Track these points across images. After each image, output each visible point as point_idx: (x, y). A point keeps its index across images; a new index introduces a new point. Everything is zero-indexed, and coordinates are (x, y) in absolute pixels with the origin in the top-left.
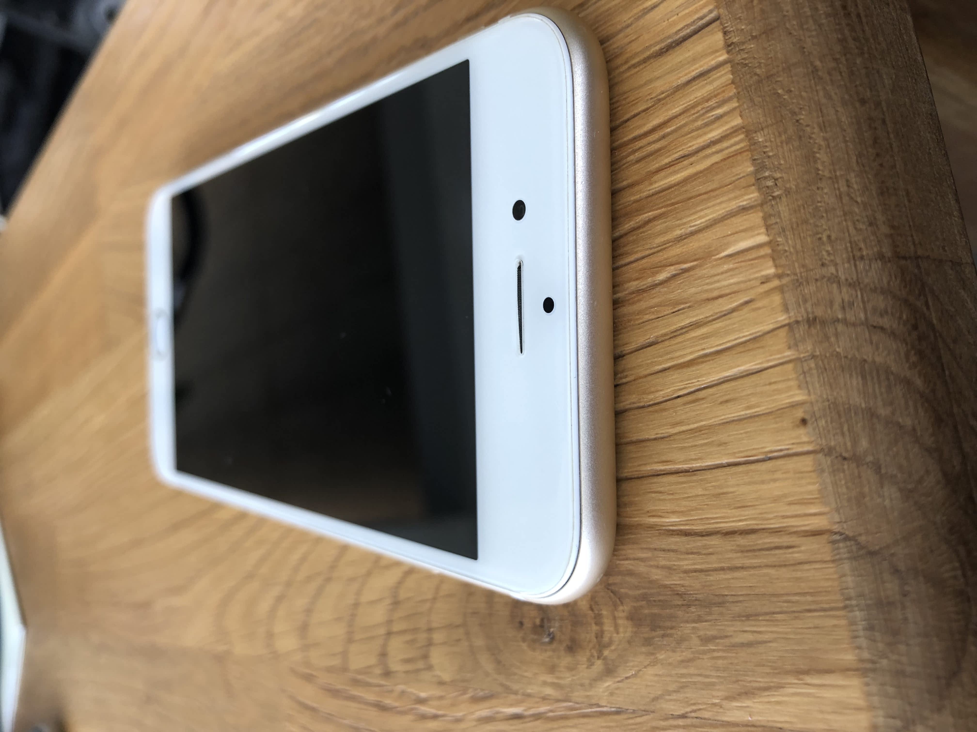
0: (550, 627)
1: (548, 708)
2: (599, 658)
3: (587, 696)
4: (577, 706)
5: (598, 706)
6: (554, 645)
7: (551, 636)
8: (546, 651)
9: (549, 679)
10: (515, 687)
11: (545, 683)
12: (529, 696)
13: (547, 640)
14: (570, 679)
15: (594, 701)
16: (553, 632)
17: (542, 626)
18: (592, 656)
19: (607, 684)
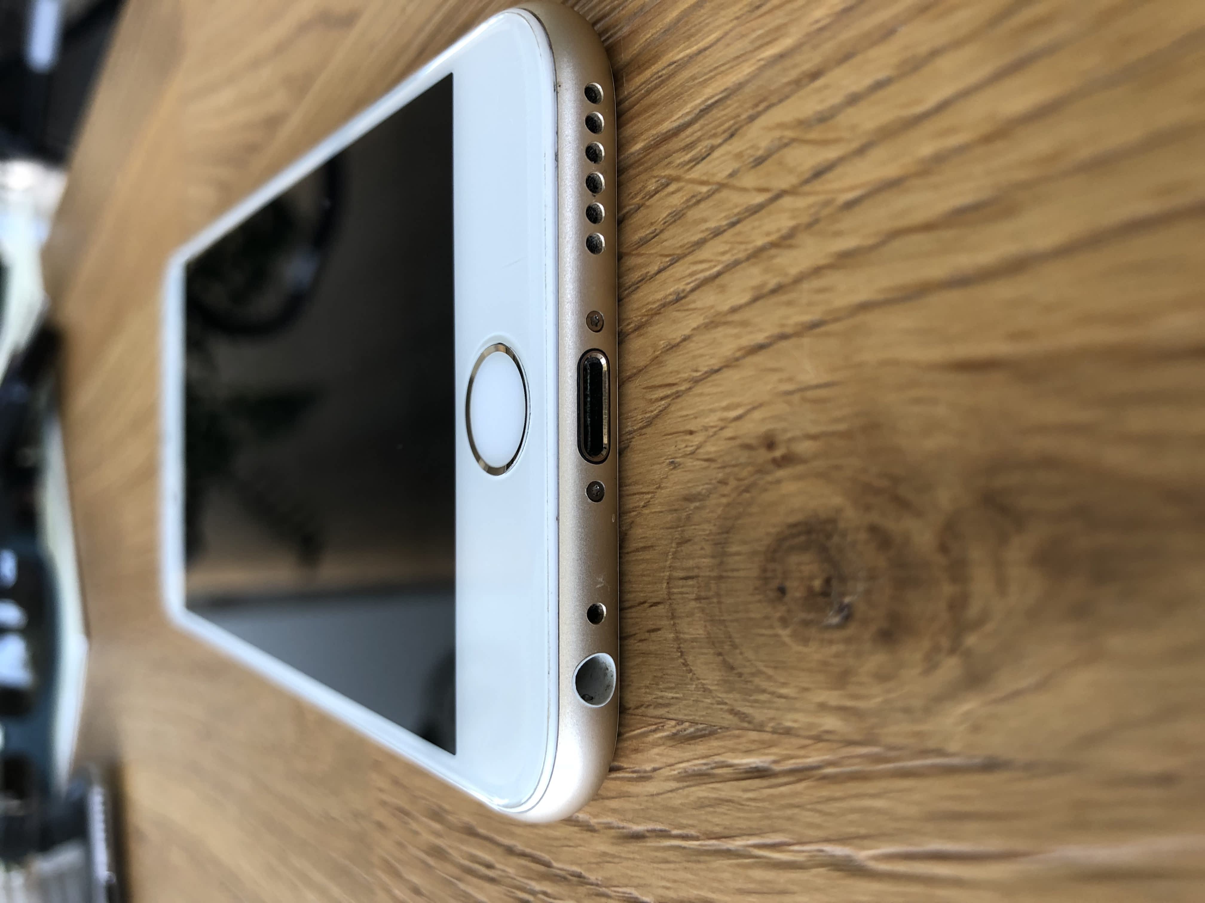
0: (843, 594)
1: (827, 757)
2: (952, 651)
3: (919, 735)
4: (893, 754)
5: (940, 752)
6: (851, 630)
7: (845, 613)
8: (831, 642)
9: (833, 697)
10: (758, 715)
11: (823, 707)
12: (788, 732)
13: (835, 620)
14: (879, 700)
15: (931, 744)
16: (849, 606)
17: (825, 594)
18: (936, 649)
19: (966, 707)
